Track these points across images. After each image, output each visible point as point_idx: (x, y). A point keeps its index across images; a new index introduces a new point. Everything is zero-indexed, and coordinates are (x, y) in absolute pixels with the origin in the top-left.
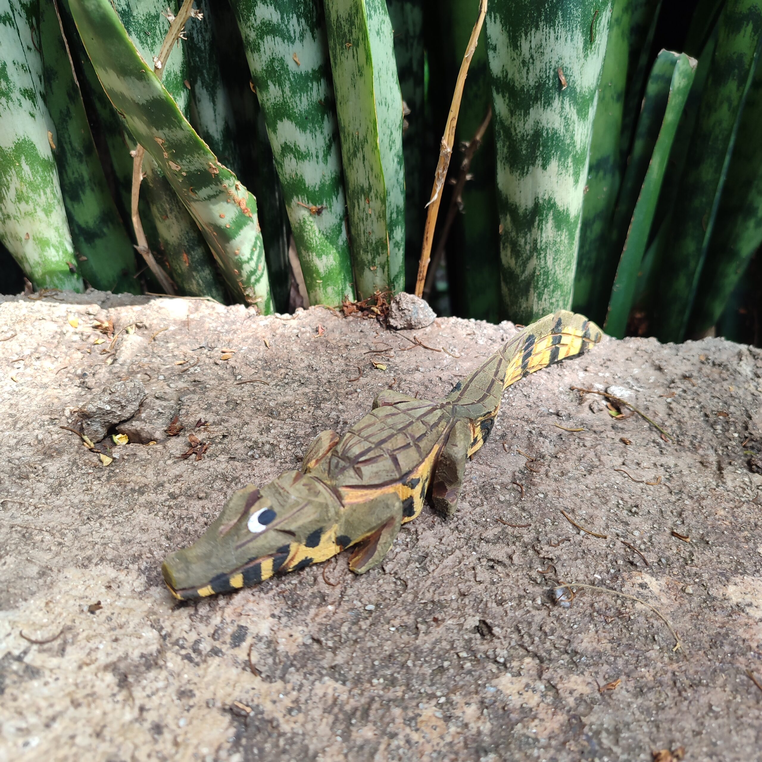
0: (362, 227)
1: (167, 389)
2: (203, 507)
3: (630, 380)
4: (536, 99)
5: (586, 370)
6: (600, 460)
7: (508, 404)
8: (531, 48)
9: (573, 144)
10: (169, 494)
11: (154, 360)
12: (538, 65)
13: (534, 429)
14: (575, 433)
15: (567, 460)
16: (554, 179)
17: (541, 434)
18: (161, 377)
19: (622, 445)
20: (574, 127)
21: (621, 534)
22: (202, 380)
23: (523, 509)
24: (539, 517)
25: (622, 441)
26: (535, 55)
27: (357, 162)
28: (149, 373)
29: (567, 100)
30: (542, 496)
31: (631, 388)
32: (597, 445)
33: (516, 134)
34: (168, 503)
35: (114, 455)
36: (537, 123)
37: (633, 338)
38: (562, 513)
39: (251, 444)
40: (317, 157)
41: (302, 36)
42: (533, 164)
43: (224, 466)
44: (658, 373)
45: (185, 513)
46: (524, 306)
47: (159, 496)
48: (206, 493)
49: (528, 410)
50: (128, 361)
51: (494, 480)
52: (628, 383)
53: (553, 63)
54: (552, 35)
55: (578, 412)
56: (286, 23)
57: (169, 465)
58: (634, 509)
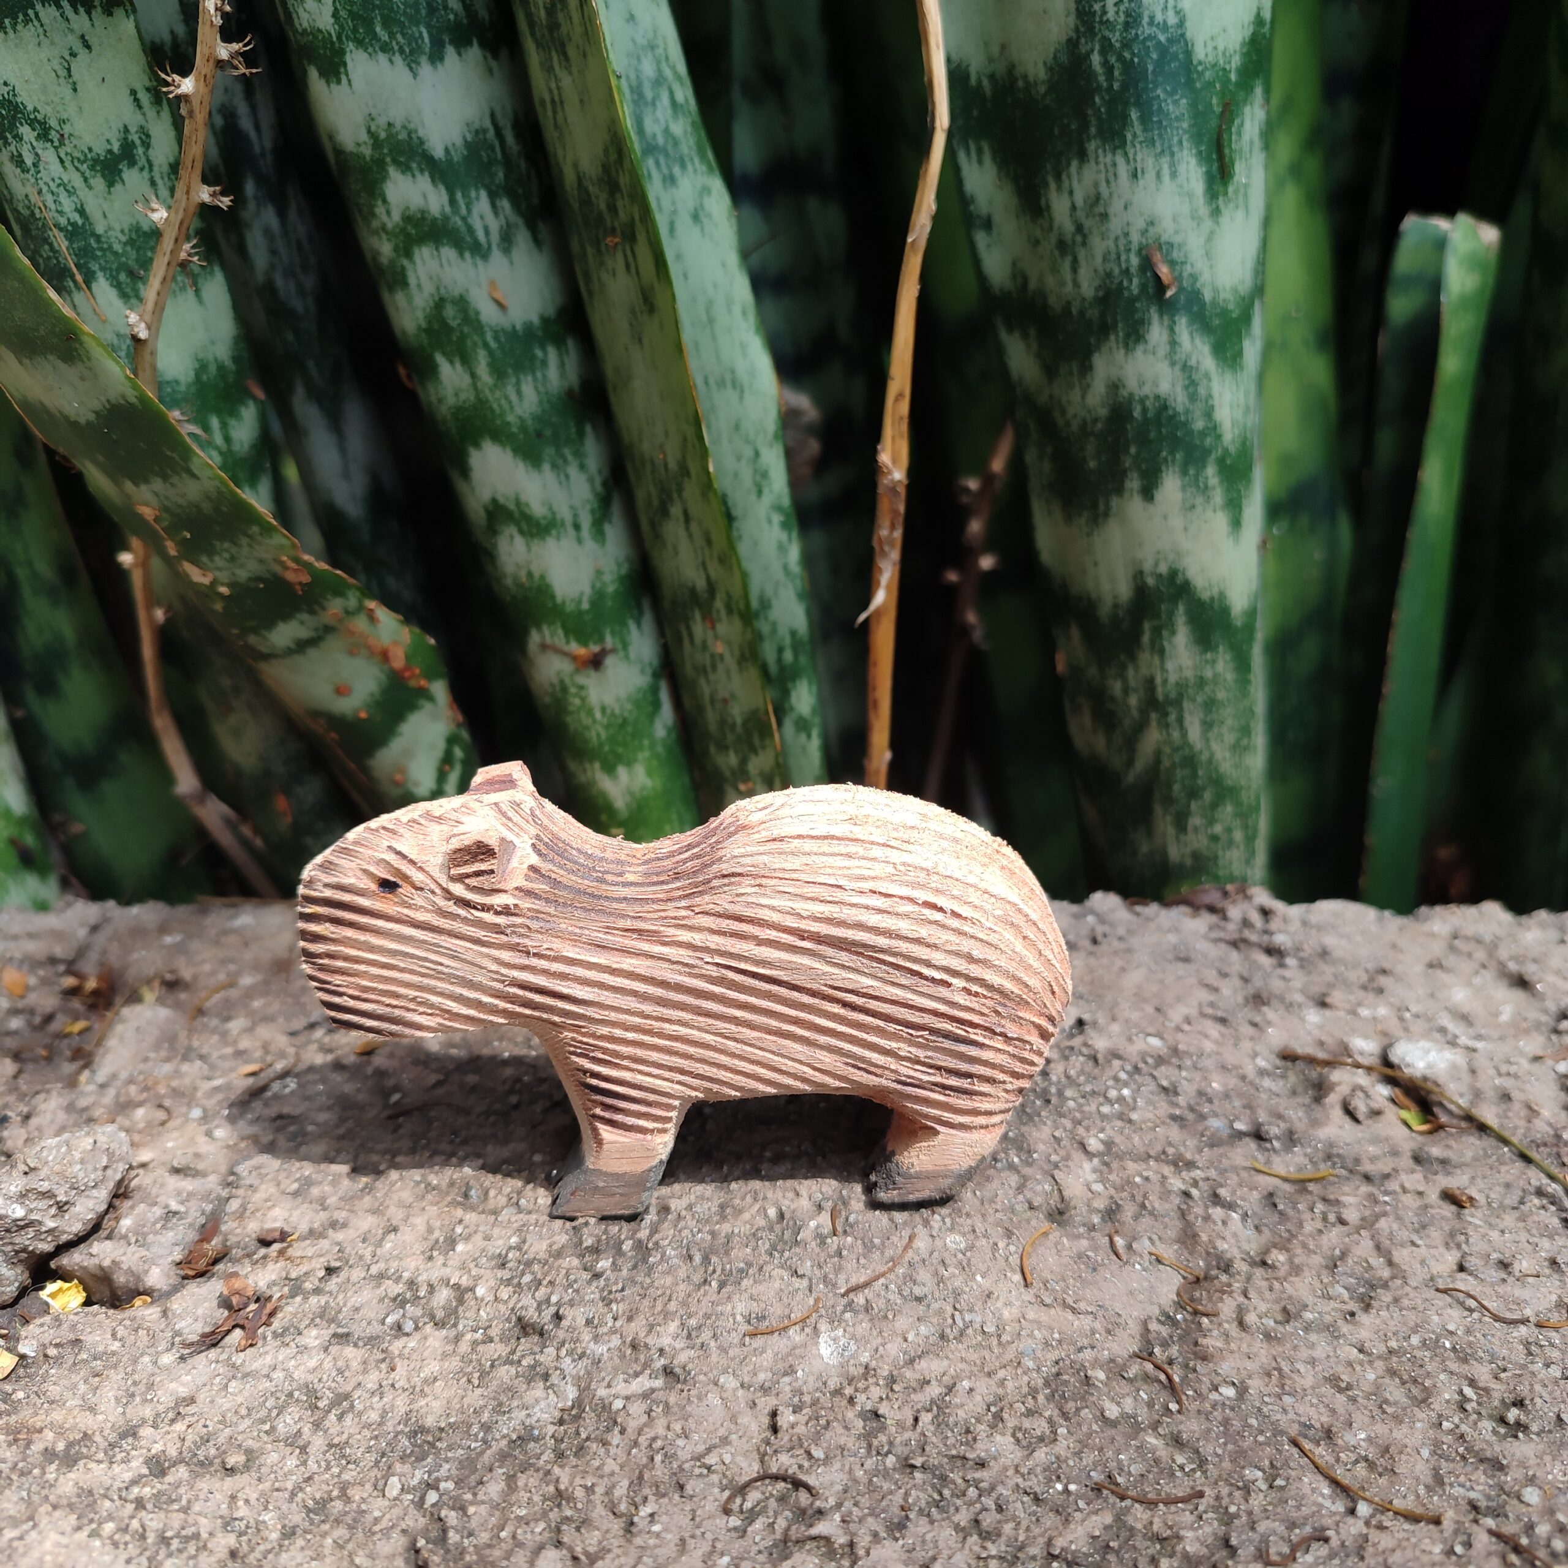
0: (706, 690)
1: (204, 1146)
2: (233, 1497)
3: (1446, 1021)
4: (1104, 330)
5: (1323, 1004)
6: (1390, 1263)
7: (1121, 1116)
8: (1074, 208)
9: (1213, 429)
10: (148, 1462)
11: (185, 1067)
12: (1099, 246)
13: (1195, 1184)
14: (1311, 1187)
15: (1296, 1270)
16: (1177, 521)
17: (1216, 1199)
18: (196, 1113)
19: (1448, 1210)
20: (1209, 388)
21: (1483, 1504)
22: (296, 1112)
23: (1177, 1441)
24: (1227, 1465)
25: (1449, 1197)
26: (1087, 224)
27: (673, 530)
28: (167, 1103)
29: (1182, 324)
30: (1229, 1392)
31: (1453, 1043)
32: (1377, 1217)
33: (1068, 424)
34: (136, 1491)
35: (23, 1349)
36: (1115, 387)
37: (1438, 909)
38: (1295, 1443)
39: (397, 1289)
40: (577, 527)
41: (507, 240)
42: (1119, 490)
43: (312, 1363)
44: (1519, 995)
45: (176, 1520)
46: (1144, 848)
47: (117, 1469)
48: (249, 1452)
49: (1174, 1133)
50: (124, 1075)
51: (1088, 1354)
52: (1443, 1030)
53: (1135, 238)
54: (1123, 170)
55: (1315, 1123)
56: (464, 211)
57: (167, 1369)
58: (1513, 1414)
